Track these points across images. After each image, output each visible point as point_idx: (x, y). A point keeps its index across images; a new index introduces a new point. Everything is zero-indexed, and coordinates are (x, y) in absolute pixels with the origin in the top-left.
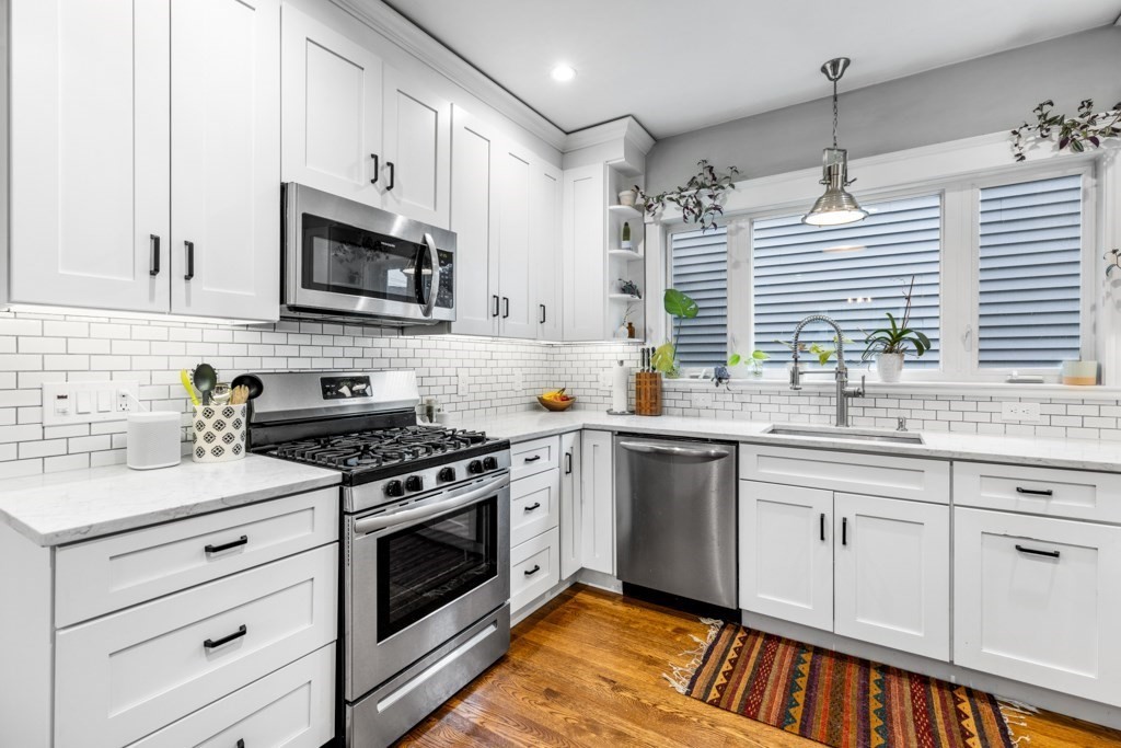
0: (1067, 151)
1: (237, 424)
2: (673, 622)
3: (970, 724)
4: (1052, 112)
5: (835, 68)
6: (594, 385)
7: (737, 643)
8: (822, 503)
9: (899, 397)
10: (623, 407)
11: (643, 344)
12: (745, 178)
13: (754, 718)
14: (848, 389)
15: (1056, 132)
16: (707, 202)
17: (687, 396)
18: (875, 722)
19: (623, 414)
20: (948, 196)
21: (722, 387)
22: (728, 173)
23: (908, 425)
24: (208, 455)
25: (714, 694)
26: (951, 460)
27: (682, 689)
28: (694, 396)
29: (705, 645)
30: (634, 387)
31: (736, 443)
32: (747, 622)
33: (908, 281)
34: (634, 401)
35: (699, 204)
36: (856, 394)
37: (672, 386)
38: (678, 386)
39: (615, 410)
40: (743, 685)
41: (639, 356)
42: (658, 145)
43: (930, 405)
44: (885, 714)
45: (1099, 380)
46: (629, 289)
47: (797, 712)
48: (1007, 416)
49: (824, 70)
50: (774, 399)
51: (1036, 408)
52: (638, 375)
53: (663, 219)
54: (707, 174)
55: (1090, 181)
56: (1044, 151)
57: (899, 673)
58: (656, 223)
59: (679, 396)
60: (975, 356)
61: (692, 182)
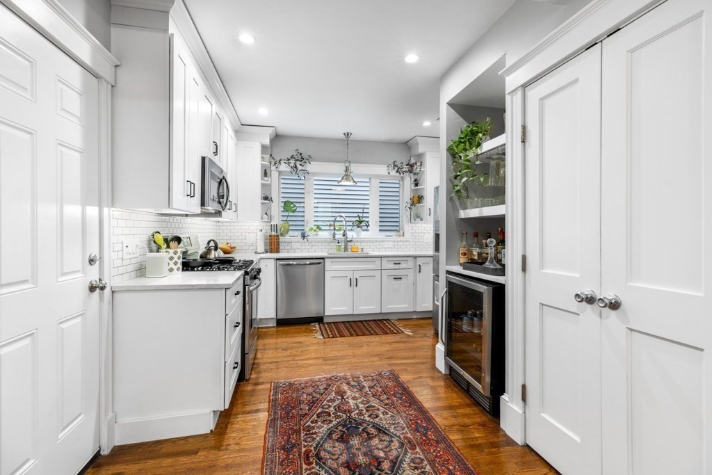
0: (398, 174)
1: (179, 258)
2: (304, 327)
3: (387, 324)
4: (396, 163)
5: (348, 135)
6: (244, 241)
7: (326, 326)
8: (350, 275)
9: (361, 242)
10: (263, 251)
11: (269, 222)
12: (313, 161)
13: (344, 336)
14: (349, 239)
15: (396, 169)
16: (300, 168)
17: (290, 244)
18: (370, 329)
19: (263, 253)
20: (372, 180)
21: (305, 240)
22: (308, 157)
23: (364, 250)
24: (175, 271)
25: (331, 336)
26: (381, 257)
27: (322, 337)
28: (293, 244)
29: (318, 328)
30: (268, 241)
31: (323, 258)
32: (326, 320)
33: (363, 206)
34: (268, 248)
35: (296, 167)
36: (351, 241)
37: (284, 240)
38: (286, 240)
39: (259, 251)
40: (336, 332)
41: (269, 228)
42: (277, 138)
43: (369, 244)
44: (371, 327)
45: (403, 236)
46: (266, 198)
47: (353, 332)
48: (386, 246)
49: (344, 134)
50: (324, 244)
51: (391, 243)
52: (270, 236)
53: (280, 170)
54: (299, 155)
55: (401, 182)
56: (393, 173)
57: (369, 321)
58: (276, 171)
59: (286, 244)
60: (379, 228)
61: (292, 157)
